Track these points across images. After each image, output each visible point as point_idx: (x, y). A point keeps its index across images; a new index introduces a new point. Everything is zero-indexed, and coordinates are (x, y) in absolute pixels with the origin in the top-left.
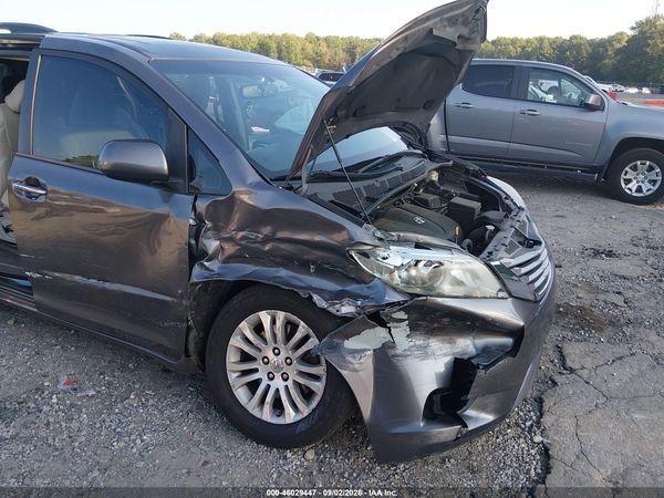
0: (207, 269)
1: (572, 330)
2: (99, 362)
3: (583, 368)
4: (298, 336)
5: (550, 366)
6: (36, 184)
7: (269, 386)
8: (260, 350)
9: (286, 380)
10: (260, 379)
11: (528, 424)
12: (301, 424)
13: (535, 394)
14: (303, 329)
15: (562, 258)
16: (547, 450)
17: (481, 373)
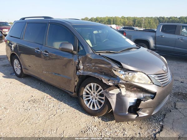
0: (80, 72)
1: (181, 99)
2: (57, 94)
3: (180, 108)
4: (99, 89)
5: (171, 107)
6: (47, 52)
7: (92, 101)
8: (91, 92)
9: (96, 100)
10: (90, 99)
11: (160, 120)
12: (98, 110)
13: (164, 113)
14: (100, 88)
15: (185, 80)
16: (163, 126)
17: (142, 102)
